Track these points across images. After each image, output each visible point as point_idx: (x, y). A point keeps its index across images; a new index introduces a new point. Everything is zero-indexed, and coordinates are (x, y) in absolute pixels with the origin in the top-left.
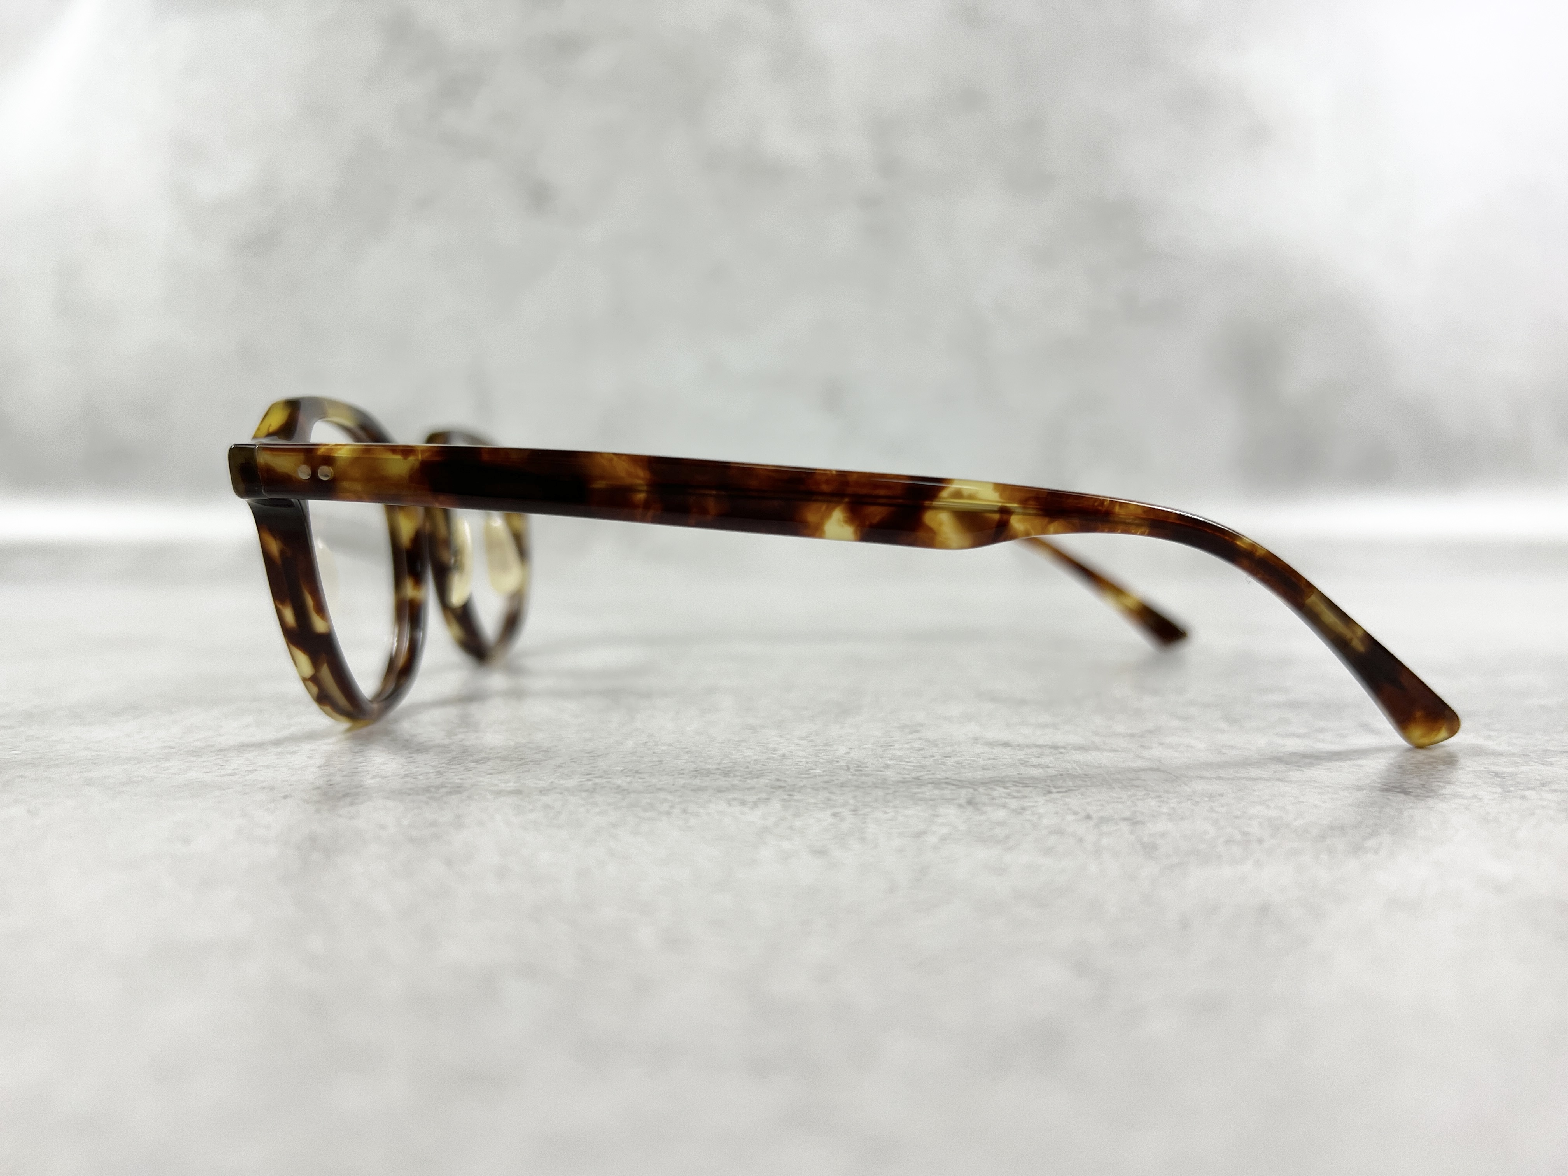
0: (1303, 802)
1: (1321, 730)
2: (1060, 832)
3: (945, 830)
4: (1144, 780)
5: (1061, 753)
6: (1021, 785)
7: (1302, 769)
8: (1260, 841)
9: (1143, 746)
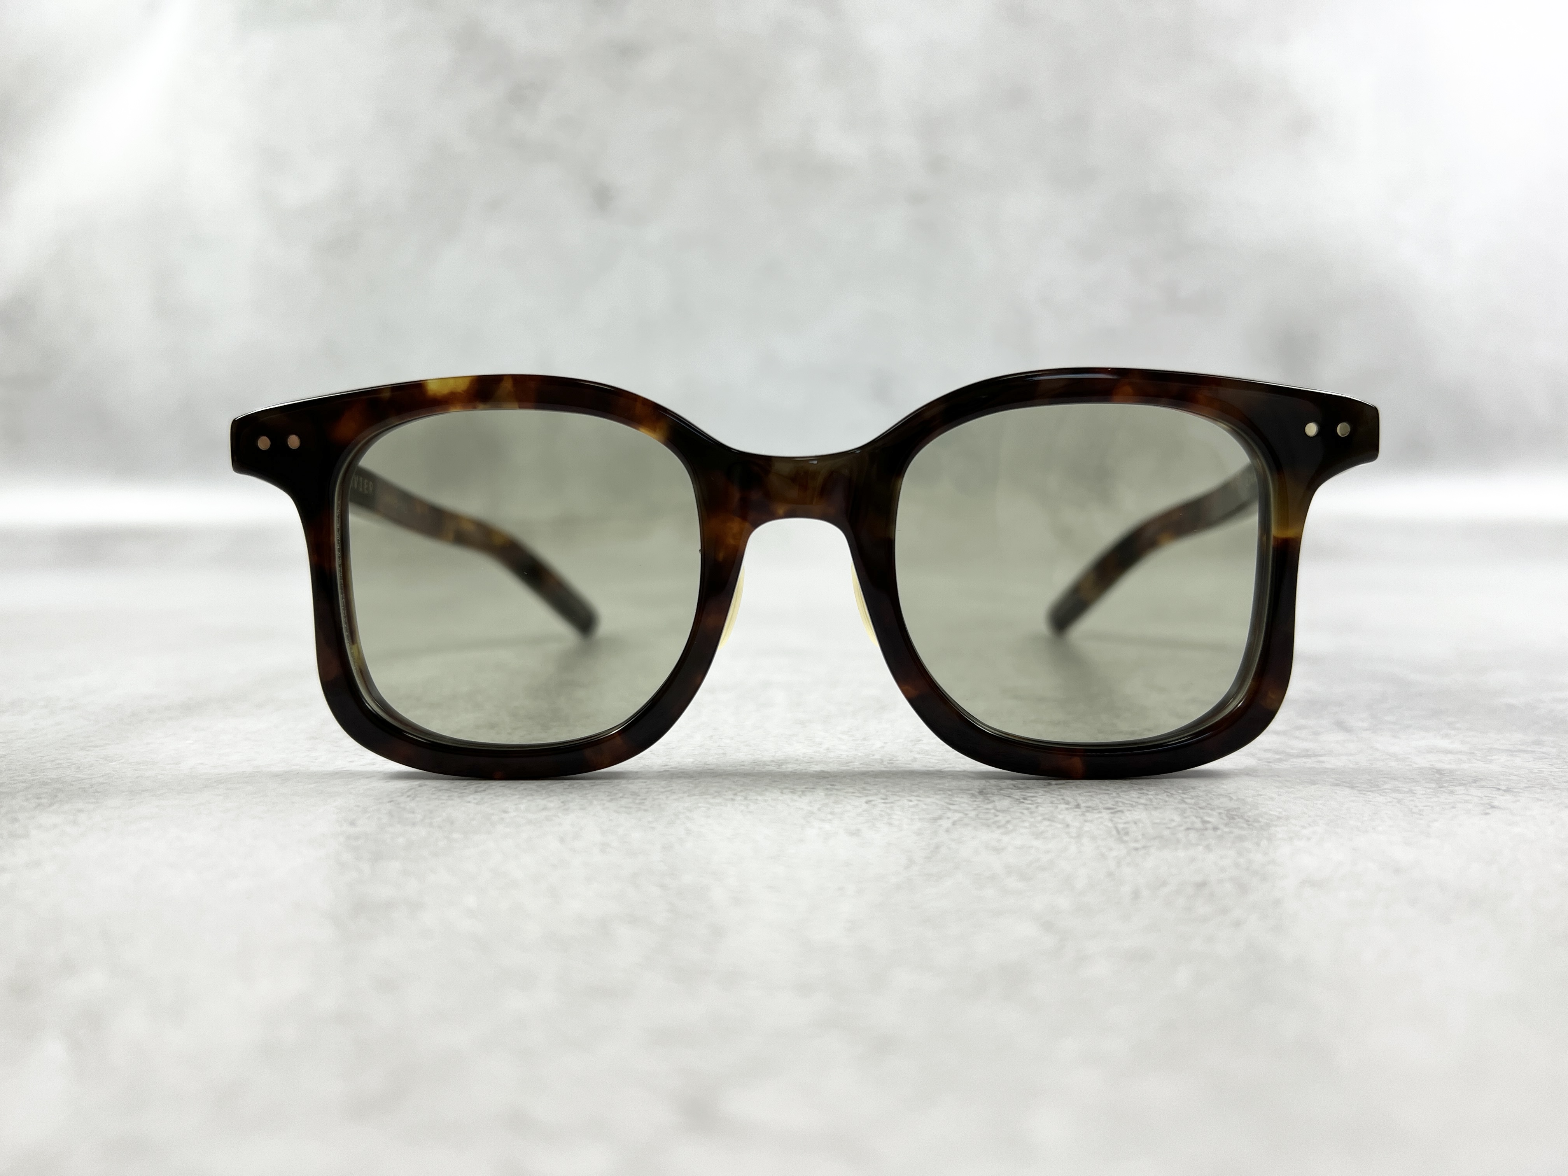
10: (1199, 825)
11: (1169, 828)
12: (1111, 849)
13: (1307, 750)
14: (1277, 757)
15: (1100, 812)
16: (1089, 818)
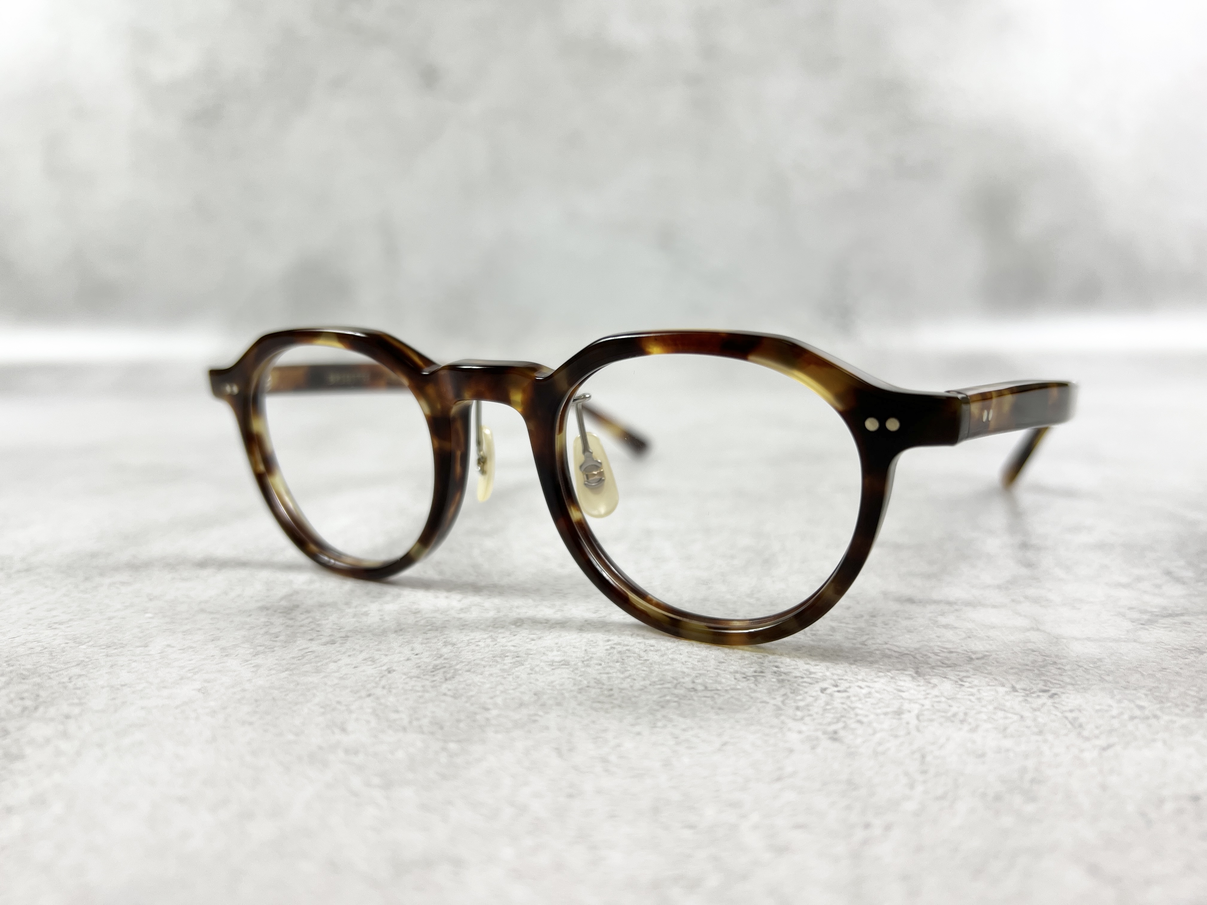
0: (1165, 669)
1: (1139, 579)
2: (1000, 708)
3: (916, 708)
4: (1034, 643)
5: (957, 610)
6: (945, 650)
7: (1147, 627)
8: (1156, 717)
9: (1013, 601)
10: (1137, 713)
11: (1113, 717)
12: (1082, 751)
13: (1165, 608)
14: (1146, 617)
15: (1038, 696)
16: (1035, 706)
